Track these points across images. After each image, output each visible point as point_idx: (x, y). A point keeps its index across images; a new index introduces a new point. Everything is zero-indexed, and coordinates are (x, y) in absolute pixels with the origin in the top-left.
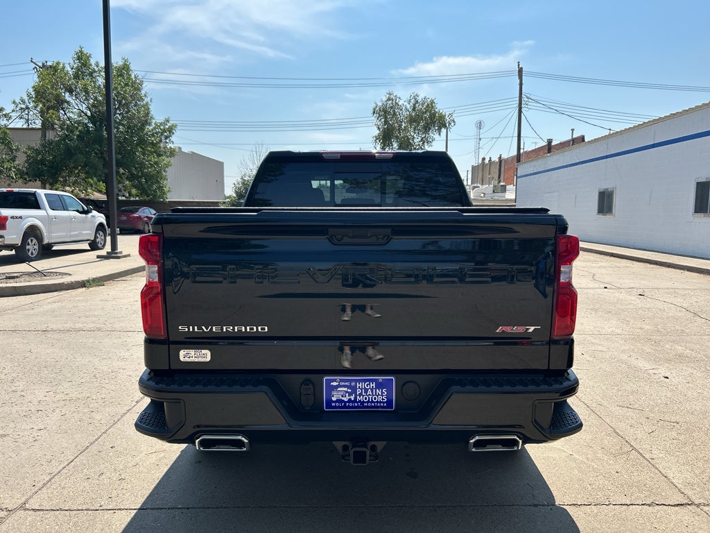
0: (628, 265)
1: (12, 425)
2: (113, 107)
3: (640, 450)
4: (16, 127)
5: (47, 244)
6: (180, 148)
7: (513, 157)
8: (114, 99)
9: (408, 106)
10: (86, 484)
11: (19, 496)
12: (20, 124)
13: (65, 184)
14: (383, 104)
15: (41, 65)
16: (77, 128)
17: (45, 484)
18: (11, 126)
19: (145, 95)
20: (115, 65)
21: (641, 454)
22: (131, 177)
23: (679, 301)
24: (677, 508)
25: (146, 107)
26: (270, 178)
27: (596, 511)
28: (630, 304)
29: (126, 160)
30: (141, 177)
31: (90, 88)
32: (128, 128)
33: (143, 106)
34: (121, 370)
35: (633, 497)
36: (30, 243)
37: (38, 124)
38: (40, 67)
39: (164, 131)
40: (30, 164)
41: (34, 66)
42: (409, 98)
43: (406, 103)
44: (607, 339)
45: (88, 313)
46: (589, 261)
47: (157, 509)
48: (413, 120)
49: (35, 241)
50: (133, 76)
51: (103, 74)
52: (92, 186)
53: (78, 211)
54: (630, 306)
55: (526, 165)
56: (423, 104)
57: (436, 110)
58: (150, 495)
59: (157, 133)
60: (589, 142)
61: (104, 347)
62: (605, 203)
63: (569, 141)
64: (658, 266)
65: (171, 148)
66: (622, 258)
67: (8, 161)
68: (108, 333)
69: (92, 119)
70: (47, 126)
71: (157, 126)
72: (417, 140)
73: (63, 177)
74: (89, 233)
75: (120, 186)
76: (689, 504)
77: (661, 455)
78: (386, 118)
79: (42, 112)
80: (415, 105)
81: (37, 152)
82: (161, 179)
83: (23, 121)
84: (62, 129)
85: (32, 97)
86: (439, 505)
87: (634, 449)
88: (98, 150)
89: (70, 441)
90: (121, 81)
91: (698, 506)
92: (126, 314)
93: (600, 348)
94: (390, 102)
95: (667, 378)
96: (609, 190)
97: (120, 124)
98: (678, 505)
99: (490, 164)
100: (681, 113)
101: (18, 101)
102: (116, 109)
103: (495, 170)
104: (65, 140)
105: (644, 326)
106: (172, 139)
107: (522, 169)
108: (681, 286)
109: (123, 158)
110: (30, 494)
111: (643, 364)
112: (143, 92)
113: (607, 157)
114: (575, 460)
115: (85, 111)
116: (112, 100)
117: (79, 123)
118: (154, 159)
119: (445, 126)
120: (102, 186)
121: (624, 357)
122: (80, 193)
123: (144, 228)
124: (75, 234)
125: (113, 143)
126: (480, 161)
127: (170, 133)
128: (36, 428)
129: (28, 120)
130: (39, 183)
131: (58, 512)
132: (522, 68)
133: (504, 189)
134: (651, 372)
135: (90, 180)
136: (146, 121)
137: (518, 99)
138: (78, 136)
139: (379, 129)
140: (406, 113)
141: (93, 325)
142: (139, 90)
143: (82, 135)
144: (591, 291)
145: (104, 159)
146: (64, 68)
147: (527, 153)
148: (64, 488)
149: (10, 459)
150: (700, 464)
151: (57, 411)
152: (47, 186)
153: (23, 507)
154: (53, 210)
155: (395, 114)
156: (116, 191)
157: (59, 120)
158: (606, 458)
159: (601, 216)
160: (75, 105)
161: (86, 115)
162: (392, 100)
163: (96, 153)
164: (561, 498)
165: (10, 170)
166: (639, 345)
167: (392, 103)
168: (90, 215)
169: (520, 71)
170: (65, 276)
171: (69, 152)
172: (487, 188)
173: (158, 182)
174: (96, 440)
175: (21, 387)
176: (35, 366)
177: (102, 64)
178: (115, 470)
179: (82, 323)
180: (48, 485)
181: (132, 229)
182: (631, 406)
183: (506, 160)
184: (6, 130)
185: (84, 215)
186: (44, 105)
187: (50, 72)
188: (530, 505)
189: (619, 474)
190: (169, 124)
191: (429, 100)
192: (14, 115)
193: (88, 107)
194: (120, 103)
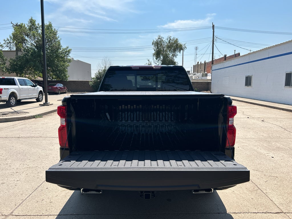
0: (257, 108)
1: (6, 179)
2: (45, 42)
3: (261, 189)
4: (5, 50)
5: (19, 99)
6: (73, 59)
7: (210, 62)
8: (46, 39)
9: (167, 41)
10: (37, 204)
11: (9, 209)
12: (7, 49)
13: (26, 74)
14: (157, 40)
15: (15, 24)
16: (30, 51)
17: (20, 204)
18: (3, 50)
19: (58, 37)
20: (46, 25)
21: (262, 191)
22: (53, 71)
23: (278, 123)
24: (276, 214)
25: (59, 42)
26: (110, 76)
27: (243, 216)
28: (258, 125)
29: (51, 63)
30: (57, 71)
31: (35, 34)
32: (52, 50)
33: (58, 41)
34: (50, 155)
35: (258, 210)
36: (12, 99)
37: (14, 49)
38: (15, 25)
39: (66, 52)
40: (11, 66)
41: (12, 25)
42: (167, 38)
43: (166, 40)
44: (249, 140)
45: (36, 130)
46: (242, 106)
47: (65, 215)
48: (169, 47)
49: (14, 98)
50: (53, 29)
51: (41, 28)
52: (37, 75)
53: (31, 86)
54: (258, 126)
55: (215, 65)
56: (173, 40)
57: (179, 43)
58: (63, 208)
59: (63, 53)
60: (241, 56)
61: (43, 144)
62: (248, 81)
63: (233, 55)
64: (270, 108)
65: (69, 59)
66: (255, 105)
67: (2, 65)
68: (44, 138)
69: (36, 47)
70: (18, 49)
71: (63, 50)
72: (171, 55)
73: (25, 71)
74: (36, 95)
75: (48, 74)
76: (281, 213)
77: (270, 191)
78: (158, 46)
79: (16, 44)
80: (169, 41)
81: (14, 61)
82: (65, 71)
83: (8, 48)
84: (24, 51)
85: (12, 38)
86: (180, 213)
87: (259, 189)
88: (39, 60)
89: (30, 186)
90: (48, 31)
91: (285, 213)
92: (52, 130)
93: (246, 144)
94: (159, 40)
95: (273, 157)
96: (250, 76)
97: (48, 49)
98: (277, 213)
99: (201, 64)
100: (280, 44)
101: (6, 40)
102: (46, 43)
103: (203, 67)
104: (25, 56)
105: (264, 135)
106: (70, 55)
107: (214, 67)
108: (279, 117)
109: (49, 63)
110: (14, 208)
111: (263, 151)
112: (57, 36)
113: (249, 62)
114: (235, 194)
115: (34, 44)
116: (45, 39)
117: (31, 48)
118: (62, 63)
119: (182, 49)
120: (41, 74)
121: (255, 148)
122: (32, 77)
123: (58, 92)
124: (30, 96)
125: (46, 57)
126: (197, 63)
127: (69, 53)
128: (16, 180)
129: (10, 48)
130: (15, 74)
131: (26, 216)
132: (214, 25)
133: (206, 75)
134: (267, 155)
135: (36, 72)
136: (59, 48)
137: (212, 38)
138: (31, 54)
139: (155, 51)
140: (166, 44)
141: (38, 135)
142: (56, 35)
143: (33, 54)
144: (242, 119)
145: (42, 64)
146: (24, 26)
147: (216, 60)
148: (28, 206)
149: (6, 193)
150: (286, 195)
151: (24, 172)
152: (19, 75)
153: (11, 214)
154: (21, 85)
155: (161, 44)
156: (47, 77)
157: (23, 47)
158: (248, 192)
159: (246, 87)
160: (29, 41)
161: (34, 45)
162: (160, 39)
163: (38, 61)
164: (229, 210)
165: (3, 68)
166: (262, 143)
167: (160, 40)
168: (36, 87)
169: (213, 26)
170: (26, 114)
171: (27, 61)
172: (199, 75)
173: (64, 73)
174: (40, 185)
175: (9, 162)
176: (15, 153)
177: (41, 24)
178: (48, 198)
179: (34, 134)
180: (21, 205)
181: (53, 93)
182: (258, 170)
183: (208, 63)
184: (1, 52)
185: (34, 87)
186: (17, 41)
187: (19, 27)
188: (217, 213)
189: (253, 200)
190: (68, 49)
191: (175, 39)
192: (4, 45)
193: (35, 42)
194: (48, 40)
